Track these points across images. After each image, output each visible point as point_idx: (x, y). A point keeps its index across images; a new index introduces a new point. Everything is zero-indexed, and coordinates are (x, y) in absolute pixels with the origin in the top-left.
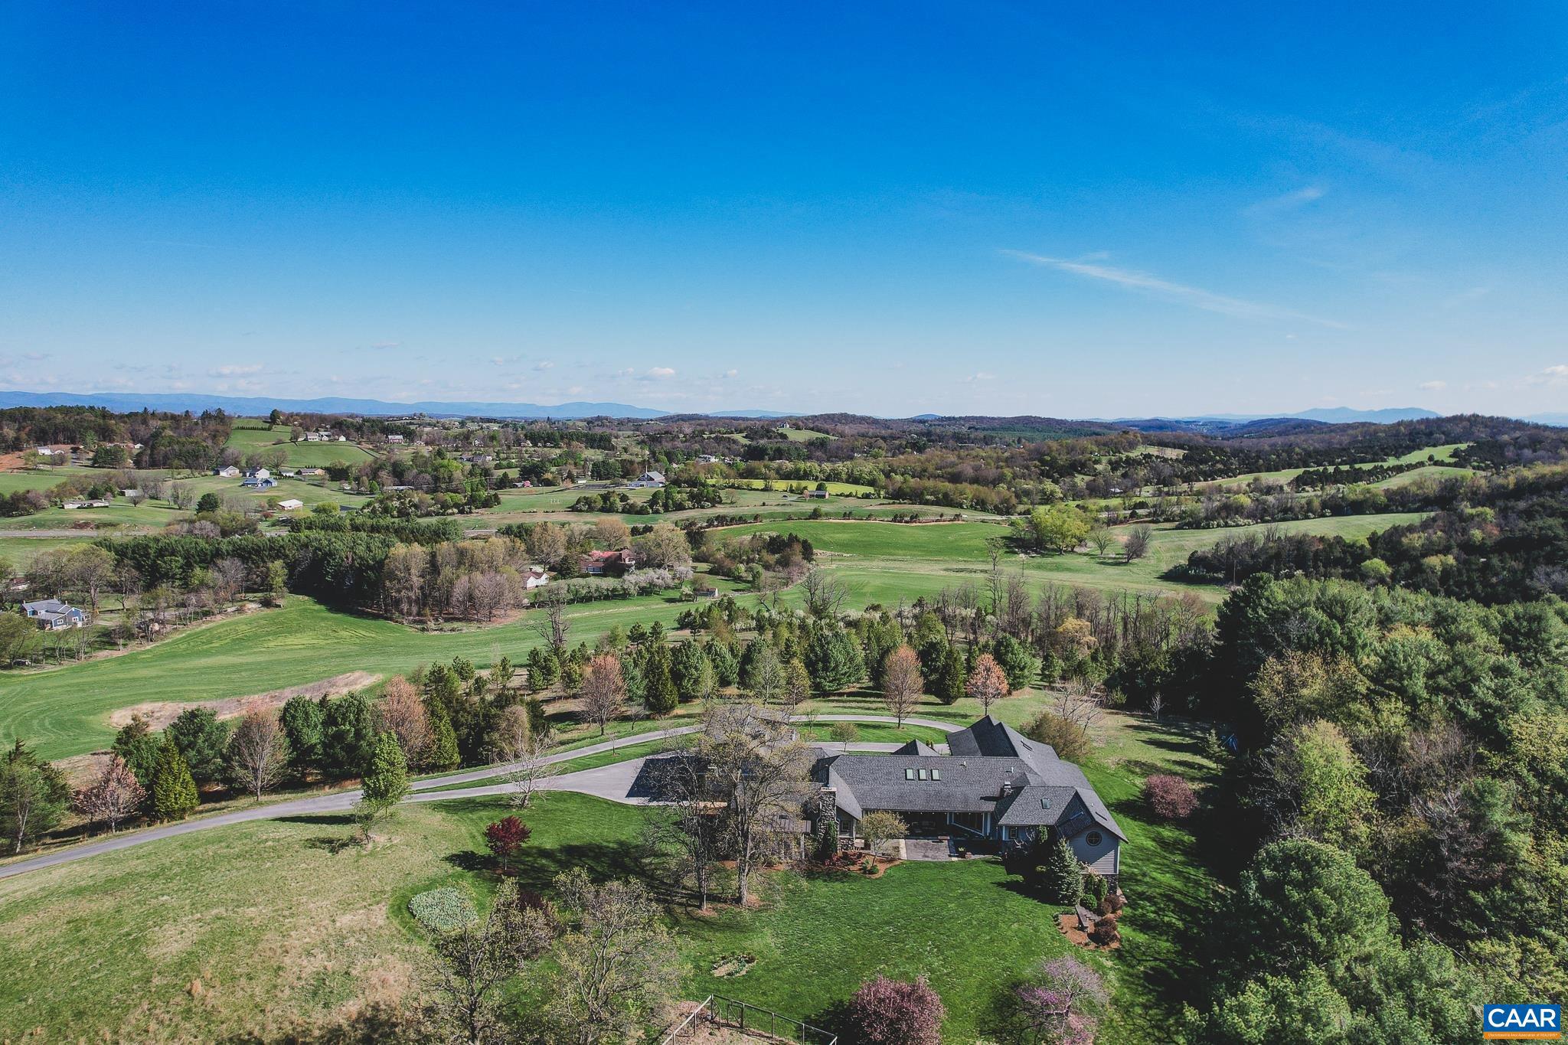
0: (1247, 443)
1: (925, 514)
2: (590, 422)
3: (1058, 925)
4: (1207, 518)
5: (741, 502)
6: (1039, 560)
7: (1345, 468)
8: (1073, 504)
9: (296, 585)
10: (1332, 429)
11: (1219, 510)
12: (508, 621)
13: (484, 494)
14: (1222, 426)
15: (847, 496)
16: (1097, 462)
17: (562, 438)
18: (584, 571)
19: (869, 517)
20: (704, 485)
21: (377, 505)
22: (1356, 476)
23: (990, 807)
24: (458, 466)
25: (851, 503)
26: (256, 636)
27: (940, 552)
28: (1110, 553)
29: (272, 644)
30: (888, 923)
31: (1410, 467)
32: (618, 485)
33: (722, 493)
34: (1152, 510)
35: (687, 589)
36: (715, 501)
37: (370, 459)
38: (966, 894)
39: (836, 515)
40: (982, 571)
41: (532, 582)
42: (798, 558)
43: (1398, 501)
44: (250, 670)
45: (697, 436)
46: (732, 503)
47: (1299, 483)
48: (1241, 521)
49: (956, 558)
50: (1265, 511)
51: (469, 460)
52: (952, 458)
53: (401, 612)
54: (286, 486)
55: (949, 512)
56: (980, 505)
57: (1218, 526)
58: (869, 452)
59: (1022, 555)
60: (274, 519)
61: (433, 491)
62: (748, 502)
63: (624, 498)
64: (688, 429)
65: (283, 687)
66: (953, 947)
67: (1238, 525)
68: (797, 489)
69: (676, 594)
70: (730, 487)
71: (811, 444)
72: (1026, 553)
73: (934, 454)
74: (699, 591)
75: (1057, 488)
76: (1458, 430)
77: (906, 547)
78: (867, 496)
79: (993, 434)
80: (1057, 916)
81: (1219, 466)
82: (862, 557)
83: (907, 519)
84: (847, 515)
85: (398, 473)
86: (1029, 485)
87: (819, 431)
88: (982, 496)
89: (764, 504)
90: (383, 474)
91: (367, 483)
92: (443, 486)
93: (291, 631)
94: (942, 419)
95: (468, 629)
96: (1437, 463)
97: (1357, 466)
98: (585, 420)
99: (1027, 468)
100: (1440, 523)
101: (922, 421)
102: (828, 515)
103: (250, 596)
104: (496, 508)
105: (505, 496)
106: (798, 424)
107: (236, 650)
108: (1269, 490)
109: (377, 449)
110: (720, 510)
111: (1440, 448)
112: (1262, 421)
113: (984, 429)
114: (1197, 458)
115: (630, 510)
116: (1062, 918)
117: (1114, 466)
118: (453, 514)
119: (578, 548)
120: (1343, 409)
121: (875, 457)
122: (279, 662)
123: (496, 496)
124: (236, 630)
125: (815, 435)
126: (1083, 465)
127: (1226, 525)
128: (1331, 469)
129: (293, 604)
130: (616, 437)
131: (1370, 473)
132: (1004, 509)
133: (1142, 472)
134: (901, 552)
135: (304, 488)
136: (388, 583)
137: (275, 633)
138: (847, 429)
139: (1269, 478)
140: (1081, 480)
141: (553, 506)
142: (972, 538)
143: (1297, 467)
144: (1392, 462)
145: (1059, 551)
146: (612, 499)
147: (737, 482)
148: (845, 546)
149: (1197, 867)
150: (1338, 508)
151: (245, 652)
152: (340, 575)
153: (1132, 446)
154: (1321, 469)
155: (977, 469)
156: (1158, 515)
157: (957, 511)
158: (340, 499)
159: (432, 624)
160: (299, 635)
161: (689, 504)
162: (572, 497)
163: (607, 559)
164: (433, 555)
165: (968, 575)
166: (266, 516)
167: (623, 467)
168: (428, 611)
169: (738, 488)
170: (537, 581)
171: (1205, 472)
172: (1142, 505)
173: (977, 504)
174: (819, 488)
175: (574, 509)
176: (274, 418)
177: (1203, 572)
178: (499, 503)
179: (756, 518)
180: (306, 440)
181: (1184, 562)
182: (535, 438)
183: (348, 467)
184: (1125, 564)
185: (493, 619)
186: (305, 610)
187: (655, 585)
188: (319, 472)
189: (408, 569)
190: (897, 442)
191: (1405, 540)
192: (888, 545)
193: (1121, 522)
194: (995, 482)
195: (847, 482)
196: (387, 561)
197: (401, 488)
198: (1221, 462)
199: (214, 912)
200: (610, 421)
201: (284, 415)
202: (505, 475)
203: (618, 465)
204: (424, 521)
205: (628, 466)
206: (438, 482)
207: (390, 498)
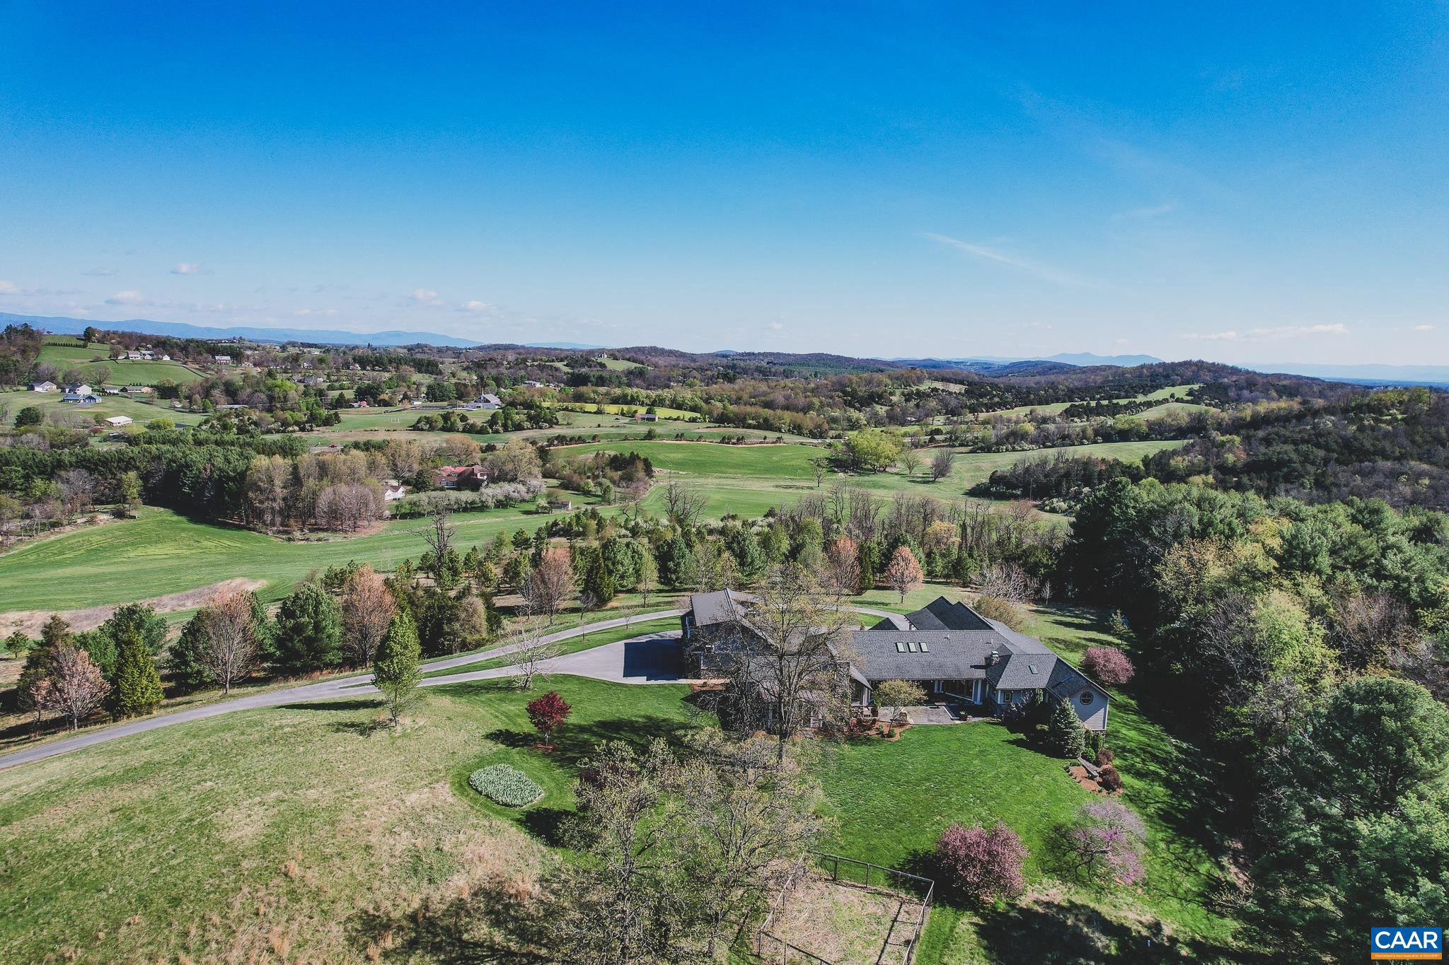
0: (1015, 381)
1: (749, 437)
2: (410, 349)
3: (1071, 775)
4: (997, 444)
5: (575, 424)
6: (857, 478)
7: (1105, 402)
8: (878, 430)
9: (151, 497)
10: (1083, 370)
11: (1007, 437)
12: (373, 532)
13: (324, 412)
14: (987, 367)
15: (675, 420)
16: (892, 394)
17: (390, 362)
18: (438, 485)
19: (700, 438)
20: (540, 407)
21: (215, 422)
22: (1114, 410)
23: (981, 674)
24: (292, 387)
25: (680, 426)
26: (113, 547)
27: (767, 471)
28: (918, 472)
29: (132, 555)
30: (928, 780)
31: (1158, 403)
32: (454, 406)
33: (559, 415)
34: (948, 436)
35: (543, 502)
36: (553, 423)
37: (199, 379)
38: (983, 751)
39: (668, 436)
40: (808, 488)
41: (389, 495)
42: (641, 474)
43: (1157, 431)
44: (117, 579)
45: (520, 362)
46: (568, 424)
47: (1069, 414)
48: (1026, 446)
49: (781, 476)
50: (1047, 438)
51: (300, 381)
52: (763, 387)
53: (264, 523)
54: (110, 402)
55: (772, 435)
56: (797, 429)
57: (1007, 450)
58: (684, 380)
59: (841, 475)
60: (104, 434)
61: (270, 410)
62: (584, 424)
63: (463, 418)
64: (511, 357)
65: (161, 595)
66: (992, 798)
67: (1023, 450)
68: (628, 412)
69: (533, 507)
70: (564, 410)
71: (630, 373)
72: (845, 472)
73: (744, 385)
74: (554, 504)
75: (861, 415)
76: (1189, 373)
77: (737, 466)
78: (693, 420)
79: (790, 368)
80: (1067, 768)
81: (997, 399)
82: (697, 474)
83: (735, 441)
84: (679, 437)
85: (231, 392)
86: (836, 413)
87: (634, 361)
88: (799, 421)
89: (599, 426)
90: (216, 393)
91: (199, 401)
92: (278, 405)
93: (150, 542)
94: (743, 355)
95: (334, 539)
96: (1178, 400)
97: (1115, 401)
98: (405, 347)
99: (831, 397)
100: (1197, 448)
101: (725, 356)
102: (661, 437)
103: (98, 507)
104: (336, 427)
105: (344, 414)
106: (614, 355)
107: (93, 560)
108: (1045, 420)
109: (205, 369)
110: (557, 431)
111: (1178, 388)
112: (1022, 363)
113: (782, 364)
114: (977, 393)
115: (471, 429)
116: (1072, 769)
117: (908, 398)
118: (294, 431)
119: (430, 464)
120: (1087, 354)
121: (691, 386)
122: (146, 572)
123: (336, 414)
124: (89, 541)
125: (633, 365)
126: (880, 396)
127: (1014, 450)
128: (1093, 404)
129: (148, 516)
130: (442, 363)
131: (1126, 407)
132: (817, 433)
133: (933, 403)
134: (731, 470)
135: (131, 404)
136: (251, 494)
137: (133, 544)
138: (661, 361)
139: (1043, 410)
140: (882, 410)
141: (393, 425)
142: (793, 459)
143: (1064, 401)
144: (1140, 399)
145: (874, 471)
146: (452, 419)
147: (571, 405)
148: (680, 465)
149: (1153, 724)
150: (1107, 436)
151: (104, 563)
152: (198, 486)
153: (920, 380)
154: (1085, 403)
155: (787, 398)
156: (953, 440)
157: (778, 435)
158: (170, 416)
159: (298, 534)
160: (159, 546)
161: (527, 424)
162: (413, 417)
163: (460, 474)
164: (295, 467)
165: (795, 491)
166: (95, 431)
167: (457, 390)
168: (292, 522)
169: (572, 410)
170: (394, 494)
171: (986, 404)
172: (938, 432)
173: (794, 428)
174: (648, 412)
175: (415, 428)
176: (88, 335)
177: (1002, 489)
178: (339, 422)
179: (594, 438)
180: (127, 358)
181: (985, 480)
182: (363, 362)
183: (177, 386)
184: (933, 482)
185: (357, 529)
186: (163, 521)
187: (511, 499)
188: (145, 390)
189: (271, 480)
190: (709, 373)
191: (1172, 462)
192: (719, 464)
193: (922, 447)
194: (806, 409)
195: (671, 407)
196: (248, 473)
197: (236, 406)
198: (998, 395)
199: (274, 794)
200: (431, 349)
201: (99, 332)
202: (341, 395)
203: (453, 388)
204: (269, 437)
205: (462, 389)
206: (273, 402)
207: (228, 415)
